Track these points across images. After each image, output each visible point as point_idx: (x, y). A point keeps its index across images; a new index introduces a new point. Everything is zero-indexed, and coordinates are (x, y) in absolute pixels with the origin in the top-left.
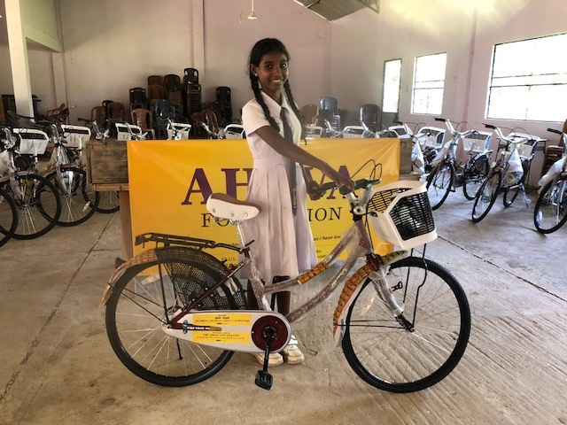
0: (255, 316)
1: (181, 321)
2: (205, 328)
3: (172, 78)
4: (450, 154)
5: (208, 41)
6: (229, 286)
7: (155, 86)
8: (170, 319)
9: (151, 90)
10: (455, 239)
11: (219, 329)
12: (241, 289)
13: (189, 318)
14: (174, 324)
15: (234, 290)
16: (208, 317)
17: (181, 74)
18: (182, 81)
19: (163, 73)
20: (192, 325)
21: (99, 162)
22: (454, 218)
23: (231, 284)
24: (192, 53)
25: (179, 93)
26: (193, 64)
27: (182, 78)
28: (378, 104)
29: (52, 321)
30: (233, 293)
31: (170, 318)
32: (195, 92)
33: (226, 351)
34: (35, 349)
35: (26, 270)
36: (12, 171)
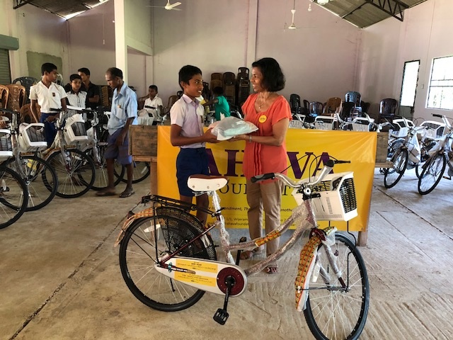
0: (221, 266)
1: (167, 263)
2: (184, 270)
3: (230, 75)
4: (445, 146)
5: (259, 46)
6: (204, 241)
7: (216, 81)
8: (160, 261)
9: (212, 84)
10: (438, 222)
11: (194, 273)
12: (213, 244)
13: (173, 261)
14: (162, 265)
15: (207, 245)
16: (186, 262)
17: (236, 72)
18: (236, 78)
19: (223, 71)
20: (175, 267)
21: (138, 140)
22: (444, 202)
23: (205, 239)
24: (246, 56)
25: (233, 86)
26: (246, 64)
27: (236, 75)
28: (397, 98)
29: (97, 251)
30: (206, 247)
31: (160, 259)
32: (246, 86)
33: (199, 290)
34: (81, 269)
35: (93, 212)
36: (96, 142)
